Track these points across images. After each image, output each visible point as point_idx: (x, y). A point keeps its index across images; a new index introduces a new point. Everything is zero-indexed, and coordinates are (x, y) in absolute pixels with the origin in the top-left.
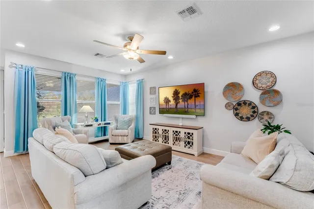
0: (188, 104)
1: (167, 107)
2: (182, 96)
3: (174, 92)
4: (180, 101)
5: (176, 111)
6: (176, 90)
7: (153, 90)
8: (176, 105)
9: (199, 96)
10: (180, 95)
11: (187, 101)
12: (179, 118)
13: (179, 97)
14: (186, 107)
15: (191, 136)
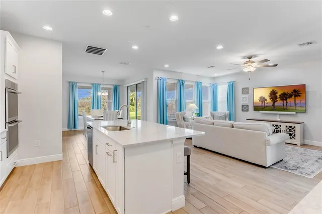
0: (287, 103)
1: (263, 105)
2: (280, 96)
3: (271, 92)
4: (278, 99)
5: (273, 108)
6: (273, 90)
7: (245, 91)
8: (274, 103)
9: (300, 96)
10: (278, 95)
11: (286, 100)
12: (276, 114)
13: (276, 96)
14: (285, 104)
15: (293, 129)
